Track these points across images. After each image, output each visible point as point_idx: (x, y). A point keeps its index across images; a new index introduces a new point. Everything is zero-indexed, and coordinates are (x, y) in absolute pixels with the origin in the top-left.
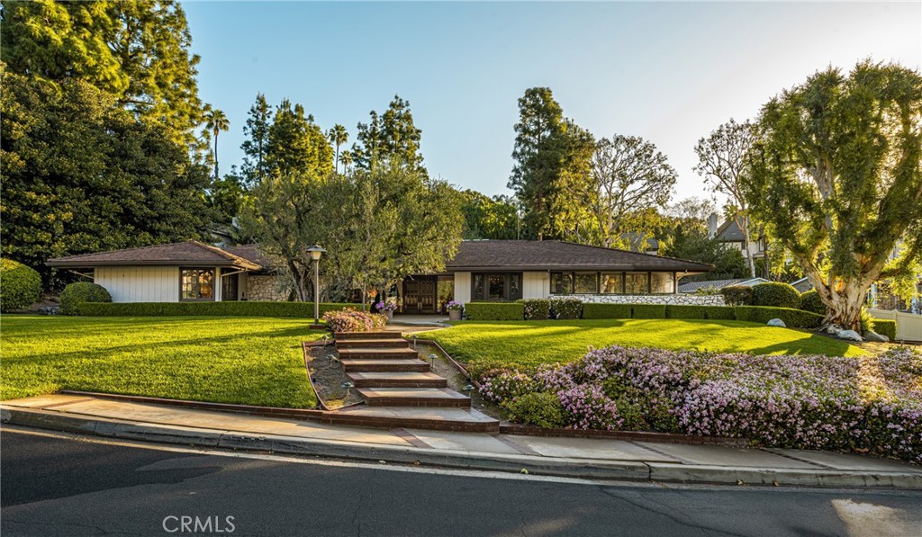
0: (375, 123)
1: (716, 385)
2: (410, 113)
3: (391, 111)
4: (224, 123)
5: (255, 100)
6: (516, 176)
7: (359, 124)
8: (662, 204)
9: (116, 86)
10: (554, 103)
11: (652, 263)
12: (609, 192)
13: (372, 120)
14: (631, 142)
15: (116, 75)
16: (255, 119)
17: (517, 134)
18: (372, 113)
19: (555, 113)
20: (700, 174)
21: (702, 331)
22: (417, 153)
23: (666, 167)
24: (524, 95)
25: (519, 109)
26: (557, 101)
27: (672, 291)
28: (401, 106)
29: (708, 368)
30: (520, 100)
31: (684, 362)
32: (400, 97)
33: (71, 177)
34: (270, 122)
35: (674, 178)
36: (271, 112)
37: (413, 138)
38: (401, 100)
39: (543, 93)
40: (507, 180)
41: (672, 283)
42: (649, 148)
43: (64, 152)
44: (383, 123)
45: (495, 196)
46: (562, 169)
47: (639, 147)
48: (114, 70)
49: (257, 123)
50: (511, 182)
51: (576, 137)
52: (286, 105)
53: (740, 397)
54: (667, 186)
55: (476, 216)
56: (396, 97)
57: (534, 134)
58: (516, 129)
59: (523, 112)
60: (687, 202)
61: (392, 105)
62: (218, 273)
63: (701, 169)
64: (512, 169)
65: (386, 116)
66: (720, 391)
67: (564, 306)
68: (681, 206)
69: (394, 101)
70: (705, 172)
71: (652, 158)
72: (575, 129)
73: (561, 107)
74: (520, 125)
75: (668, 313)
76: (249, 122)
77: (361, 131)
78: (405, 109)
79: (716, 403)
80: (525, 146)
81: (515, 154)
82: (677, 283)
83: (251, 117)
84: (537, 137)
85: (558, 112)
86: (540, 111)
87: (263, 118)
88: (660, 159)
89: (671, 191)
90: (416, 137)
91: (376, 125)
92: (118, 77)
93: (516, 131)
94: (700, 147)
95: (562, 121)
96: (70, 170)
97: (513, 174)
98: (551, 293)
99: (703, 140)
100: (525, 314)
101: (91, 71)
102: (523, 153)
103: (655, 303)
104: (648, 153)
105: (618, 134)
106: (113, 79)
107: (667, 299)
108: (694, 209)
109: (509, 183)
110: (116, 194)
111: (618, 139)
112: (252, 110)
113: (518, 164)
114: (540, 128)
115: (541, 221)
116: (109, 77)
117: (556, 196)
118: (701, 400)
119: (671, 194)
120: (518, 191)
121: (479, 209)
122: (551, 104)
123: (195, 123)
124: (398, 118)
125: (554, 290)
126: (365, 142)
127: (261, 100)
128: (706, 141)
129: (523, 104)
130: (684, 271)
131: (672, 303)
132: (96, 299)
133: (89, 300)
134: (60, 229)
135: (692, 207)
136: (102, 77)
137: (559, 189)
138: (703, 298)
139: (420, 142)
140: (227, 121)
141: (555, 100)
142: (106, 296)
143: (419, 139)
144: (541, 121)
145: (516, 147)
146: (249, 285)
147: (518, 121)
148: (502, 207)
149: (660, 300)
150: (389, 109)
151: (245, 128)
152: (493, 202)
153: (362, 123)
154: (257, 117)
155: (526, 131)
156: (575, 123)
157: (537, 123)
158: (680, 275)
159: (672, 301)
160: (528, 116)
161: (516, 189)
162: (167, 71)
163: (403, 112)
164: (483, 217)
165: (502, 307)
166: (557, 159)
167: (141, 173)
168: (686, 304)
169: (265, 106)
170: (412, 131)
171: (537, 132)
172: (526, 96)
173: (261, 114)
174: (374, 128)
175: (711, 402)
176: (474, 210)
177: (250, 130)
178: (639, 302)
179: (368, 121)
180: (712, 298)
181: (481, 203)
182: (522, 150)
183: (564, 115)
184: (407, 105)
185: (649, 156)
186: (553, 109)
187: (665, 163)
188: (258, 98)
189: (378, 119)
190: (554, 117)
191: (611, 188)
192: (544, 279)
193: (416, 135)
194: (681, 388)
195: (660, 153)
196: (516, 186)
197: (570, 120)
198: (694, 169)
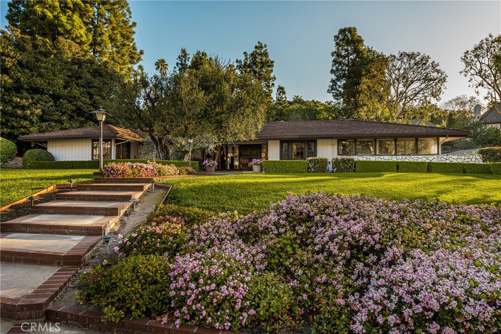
0: (246, 59)
1: (427, 262)
2: (267, 51)
3: (256, 51)
4: (165, 66)
5: (180, 51)
6: (333, 85)
7: (237, 60)
8: (435, 97)
9: (83, 40)
10: (358, 36)
11: (418, 131)
12: (397, 91)
13: (245, 57)
14: (411, 56)
15: (83, 34)
16: (180, 62)
17: (333, 58)
18: (245, 53)
19: (359, 43)
20: (466, 76)
21: (454, 182)
22: (272, 75)
23: (438, 71)
24: (338, 33)
25: (335, 42)
26: (360, 35)
27: (436, 152)
28: (261, 47)
29: (428, 226)
30: (335, 37)
31: (395, 216)
32: (261, 42)
33: (43, 89)
34: (189, 63)
35: (444, 78)
36: (189, 58)
37: (269, 66)
38: (261, 44)
39: (351, 30)
40: (328, 88)
41: (436, 146)
42: (425, 59)
43: (40, 75)
44: (251, 58)
45: (327, 102)
46: (363, 78)
47: (417, 58)
48: (83, 31)
49: (182, 64)
50: (330, 89)
51: (374, 58)
52: (198, 53)
53: (468, 292)
54: (439, 85)
55: (314, 114)
56: (259, 43)
57: (344, 57)
58: (332, 55)
59: (337, 44)
60: (458, 99)
61: (256, 47)
62: (113, 143)
63: (466, 72)
64: (330, 80)
65: (252, 55)
66: (429, 276)
67: (339, 163)
68: (454, 102)
69: (258, 45)
70: (469, 74)
71: (428, 65)
72: (374, 53)
73: (363, 38)
74: (335, 52)
75: (430, 168)
76: (177, 64)
77: (238, 64)
78: (264, 49)
79: (417, 302)
80: (339, 66)
81: (332, 71)
82: (440, 146)
83: (178, 61)
84: (347, 59)
85: (360, 41)
86: (348, 43)
87: (185, 61)
88: (434, 65)
89: (442, 87)
90: (271, 65)
91: (247, 60)
92: (84, 36)
93: (333, 56)
94: (465, 56)
95: (364, 47)
96: (42, 85)
97: (331, 84)
98: (338, 154)
99: (468, 52)
100: (309, 168)
101: (68, 32)
102: (337, 70)
103: (420, 160)
104: (424, 62)
105: (402, 51)
106: (81, 36)
107: (431, 159)
108: (463, 103)
109: (329, 90)
110: (71, 99)
111: (402, 55)
112: (179, 57)
113: (334, 77)
114: (348, 53)
115: (350, 113)
116: (79, 35)
117: (359, 96)
118: (390, 292)
119: (442, 89)
120: (334, 94)
121: (316, 110)
122: (356, 37)
123: (135, 61)
124: (260, 55)
125: (341, 152)
126: (241, 70)
127: (184, 51)
128: (470, 52)
129: (337, 39)
130: (445, 136)
131: (434, 161)
132: (42, 159)
133: (37, 160)
134: (35, 119)
135: (462, 103)
136: (74, 35)
137: (361, 91)
138: (463, 157)
139: (273, 68)
140: (167, 65)
141: (358, 34)
142: (51, 157)
143: (273, 66)
144: (349, 49)
145: (333, 66)
146: (139, 151)
147: (334, 49)
148: (331, 108)
149: (425, 159)
150: (255, 50)
151: (175, 67)
152: (325, 106)
153: (239, 59)
154: (181, 61)
155: (339, 55)
156: (374, 49)
157: (347, 50)
158: (442, 139)
159: (435, 160)
160: (340, 46)
161: (333, 93)
162: (115, 32)
163: (262, 51)
164: (318, 114)
165: (290, 163)
166: (361, 72)
167: (90, 87)
168: (448, 161)
169: (186, 54)
170: (268, 62)
171: (348, 56)
172: (339, 34)
173: (184, 59)
174: (246, 62)
175: (407, 299)
176: (313, 110)
177: (178, 69)
178: (406, 160)
179: (242, 58)
180: (471, 157)
181: (317, 106)
182: (337, 68)
183: (364, 43)
184: (265, 46)
185: (425, 64)
186: (357, 40)
187: (438, 68)
188: (182, 50)
189: (248, 57)
190: (357, 45)
191: (398, 88)
192: (333, 145)
193: (270, 64)
194: (372, 258)
195: (434, 62)
196: (334, 91)
197: (370, 47)
198: (461, 72)
